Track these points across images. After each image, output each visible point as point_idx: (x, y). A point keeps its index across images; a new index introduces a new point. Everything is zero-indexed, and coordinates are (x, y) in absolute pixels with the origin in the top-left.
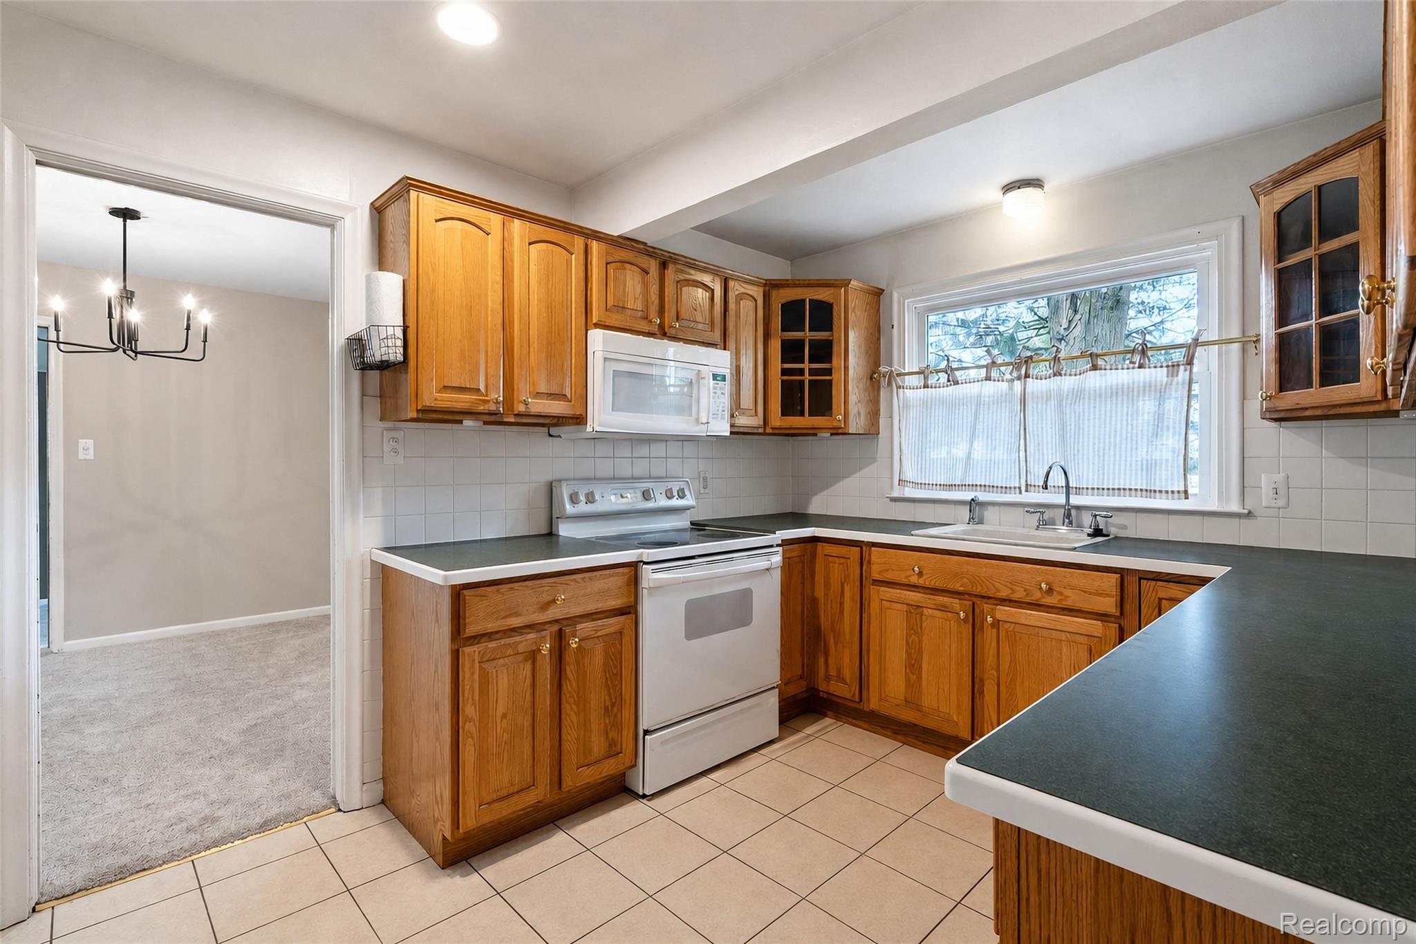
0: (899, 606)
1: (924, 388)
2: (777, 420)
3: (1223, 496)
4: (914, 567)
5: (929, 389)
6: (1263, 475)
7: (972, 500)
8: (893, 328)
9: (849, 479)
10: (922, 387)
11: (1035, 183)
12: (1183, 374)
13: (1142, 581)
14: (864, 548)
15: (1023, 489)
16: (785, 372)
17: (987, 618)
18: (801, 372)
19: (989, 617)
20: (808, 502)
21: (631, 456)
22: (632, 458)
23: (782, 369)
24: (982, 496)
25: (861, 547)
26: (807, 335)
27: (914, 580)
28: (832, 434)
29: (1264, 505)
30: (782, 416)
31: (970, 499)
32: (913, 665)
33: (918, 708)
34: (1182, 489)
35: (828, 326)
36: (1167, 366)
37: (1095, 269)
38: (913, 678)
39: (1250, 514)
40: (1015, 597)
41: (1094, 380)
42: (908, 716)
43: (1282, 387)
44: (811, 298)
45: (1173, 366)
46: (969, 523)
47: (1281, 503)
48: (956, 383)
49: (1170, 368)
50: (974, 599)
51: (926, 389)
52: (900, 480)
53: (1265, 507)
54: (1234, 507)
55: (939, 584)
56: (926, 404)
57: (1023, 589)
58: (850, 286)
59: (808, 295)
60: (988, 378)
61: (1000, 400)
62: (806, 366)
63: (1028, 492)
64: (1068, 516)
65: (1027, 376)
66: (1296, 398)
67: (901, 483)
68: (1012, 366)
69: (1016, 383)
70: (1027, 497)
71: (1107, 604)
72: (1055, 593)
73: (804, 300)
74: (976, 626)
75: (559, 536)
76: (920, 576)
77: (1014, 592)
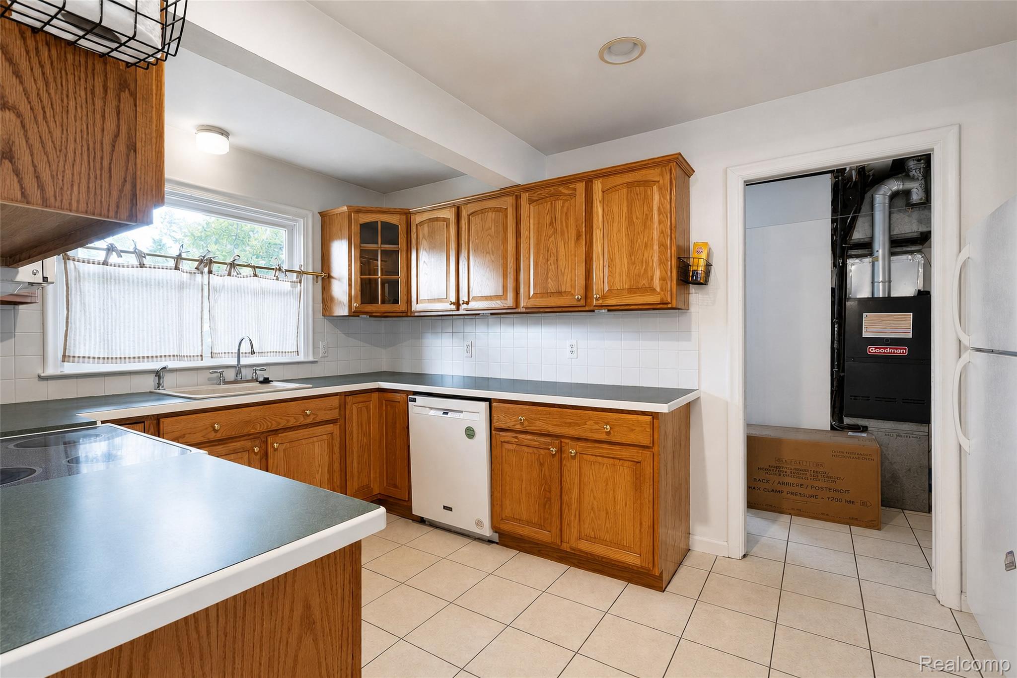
1: (103, 264)
3: (306, 354)
5: (109, 266)
6: (320, 342)
10: (101, 263)
11: (224, 133)
12: (298, 288)
13: (346, 397)
14: (147, 423)
15: (206, 356)
19: (274, 445)
24: (171, 364)
25: (144, 423)
27: (212, 436)
29: (320, 356)
34: (296, 351)
36: (291, 282)
37: (242, 209)
39: (316, 362)
41: (255, 282)
43: (363, 302)
45: (293, 282)
47: (326, 355)
48: (142, 266)
50: (260, 435)
51: (105, 266)
52: (63, 356)
54: (311, 359)
57: (293, 418)
60: (176, 267)
63: (212, 358)
64: (239, 372)
65: (210, 272)
66: (370, 308)
67: (65, 358)
68: (198, 263)
69: (199, 276)
70: (208, 362)
71: (335, 414)
72: (313, 415)
74: (262, 454)
76: (219, 428)
77: (288, 421)
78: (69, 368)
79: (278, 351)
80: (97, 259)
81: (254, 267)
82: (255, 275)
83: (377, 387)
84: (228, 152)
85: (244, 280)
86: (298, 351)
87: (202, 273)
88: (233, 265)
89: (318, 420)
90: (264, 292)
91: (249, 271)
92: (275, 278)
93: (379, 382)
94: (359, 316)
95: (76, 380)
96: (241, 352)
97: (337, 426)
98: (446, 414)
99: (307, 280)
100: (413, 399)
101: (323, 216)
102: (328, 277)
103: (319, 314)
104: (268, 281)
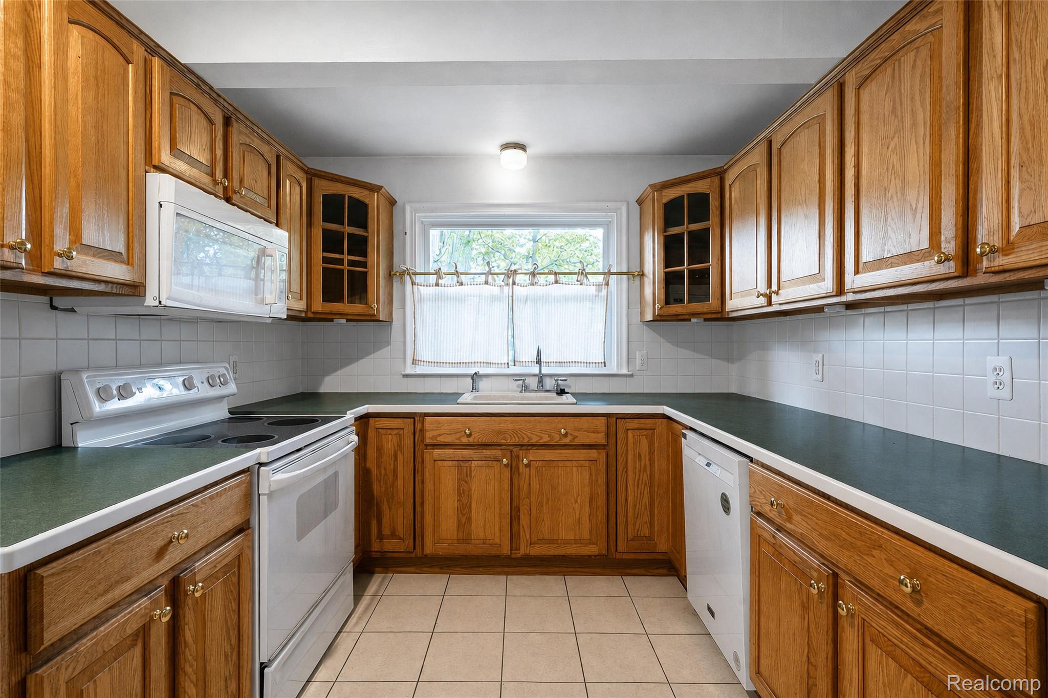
0: (450, 463)
1: (436, 286)
2: (319, 305)
3: (619, 365)
4: (466, 430)
5: (440, 287)
6: (637, 352)
7: (476, 373)
8: (406, 234)
9: (364, 360)
10: (434, 285)
12: (604, 292)
13: (618, 420)
14: (416, 419)
15: (511, 363)
16: (325, 260)
17: (523, 460)
18: (340, 262)
19: (525, 459)
20: (320, 383)
21: (139, 338)
22: (140, 340)
23: (323, 257)
24: (483, 371)
25: (413, 418)
26: (346, 229)
27: (465, 440)
28: (348, 320)
29: (637, 369)
30: (323, 302)
31: (474, 372)
32: (464, 509)
33: (467, 540)
34: (603, 361)
35: (363, 224)
36: (596, 285)
38: (462, 517)
39: (632, 376)
40: (543, 442)
41: (556, 290)
42: (462, 549)
43: (667, 302)
44: (349, 195)
45: (599, 285)
46: (472, 391)
47: (645, 369)
48: (462, 284)
49: (597, 287)
50: (511, 448)
51: (437, 287)
52: (413, 360)
53: (638, 370)
54: (624, 371)
55: (485, 440)
56: (437, 298)
57: (547, 436)
58: (381, 191)
59: (347, 191)
60: (486, 283)
61: (494, 299)
62: (345, 257)
63: (514, 365)
64: (541, 381)
65: (514, 284)
66: (676, 309)
67: (414, 362)
68: (504, 275)
69: (506, 288)
70: (513, 370)
71: (600, 438)
72: (569, 435)
73: (344, 196)
74: (513, 468)
75: (76, 448)
76: (470, 436)
77: (541, 438)
78: (419, 370)
79: (582, 361)
80: (427, 284)
81: (556, 274)
82: (557, 282)
84: (526, 166)
85: (545, 288)
86: (604, 362)
87: (508, 286)
88: (532, 274)
89: (577, 442)
90: (566, 299)
91: (552, 278)
92: (578, 283)
93: (666, 408)
94: (690, 320)
95: (423, 379)
96: (542, 361)
97: (603, 453)
98: (708, 465)
99: (619, 283)
100: (685, 436)
101: (639, 204)
102: (642, 275)
103: (636, 319)
104: (570, 287)
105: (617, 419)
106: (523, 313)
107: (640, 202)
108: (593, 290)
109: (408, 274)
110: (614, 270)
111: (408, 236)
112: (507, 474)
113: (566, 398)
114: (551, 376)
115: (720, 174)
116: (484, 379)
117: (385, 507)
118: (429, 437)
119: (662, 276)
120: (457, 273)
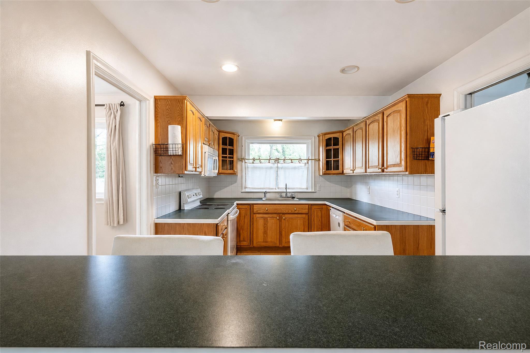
0: (261, 218)
1: (252, 163)
2: (221, 171)
3: (312, 189)
5: (254, 164)
6: (317, 185)
7: (265, 192)
12: (307, 165)
14: (251, 205)
15: (277, 188)
18: (226, 157)
19: (284, 217)
23: (222, 156)
24: (267, 191)
25: (250, 205)
26: (228, 147)
27: (266, 212)
29: (318, 190)
30: (222, 169)
32: (265, 232)
33: (266, 242)
34: (306, 188)
35: (232, 145)
36: (304, 163)
38: (265, 235)
39: (316, 192)
40: (289, 212)
41: (292, 165)
42: (264, 244)
43: (327, 169)
44: (229, 137)
46: (264, 197)
47: (320, 190)
48: (261, 163)
50: (279, 214)
54: (313, 191)
55: (272, 212)
56: (253, 167)
58: (237, 134)
59: (228, 135)
60: (269, 162)
61: (271, 168)
62: (228, 156)
64: (286, 194)
65: (278, 163)
66: (329, 171)
67: (245, 188)
68: (275, 160)
70: (277, 190)
71: (306, 211)
72: (297, 210)
73: (227, 137)
74: (280, 220)
75: (184, 210)
76: (267, 210)
77: (289, 211)
78: (247, 190)
79: (300, 188)
80: (250, 162)
81: (291, 160)
82: (292, 162)
83: (325, 203)
85: (288, 165)
87: (276, 163)
88: (284, 160)
90: (295, 168)
92: (299, 163)
93: (325, 202)
95: (248, 193)
96: (287, 188)
97: (307, 216)
98: (336, 216)
99: (312, 162)
100: (331, 209)
101: (319, 137)
102: (319, 160)
103: (317, 174)
104: (296, 164)
105: (311, 205)
106: (281, 172)
107: (319, 136)
108: (303, 165)
109: (244, 159)
110: (310, 158)
111: (243, 147)
112: (278, 222)
113: (295, 199)
114: (290, 192)
115: (342, 132)
116: (268, 193)
117: (241, 232)
118: (255, 211)
119: (325, 162)
120: (259, 159)
